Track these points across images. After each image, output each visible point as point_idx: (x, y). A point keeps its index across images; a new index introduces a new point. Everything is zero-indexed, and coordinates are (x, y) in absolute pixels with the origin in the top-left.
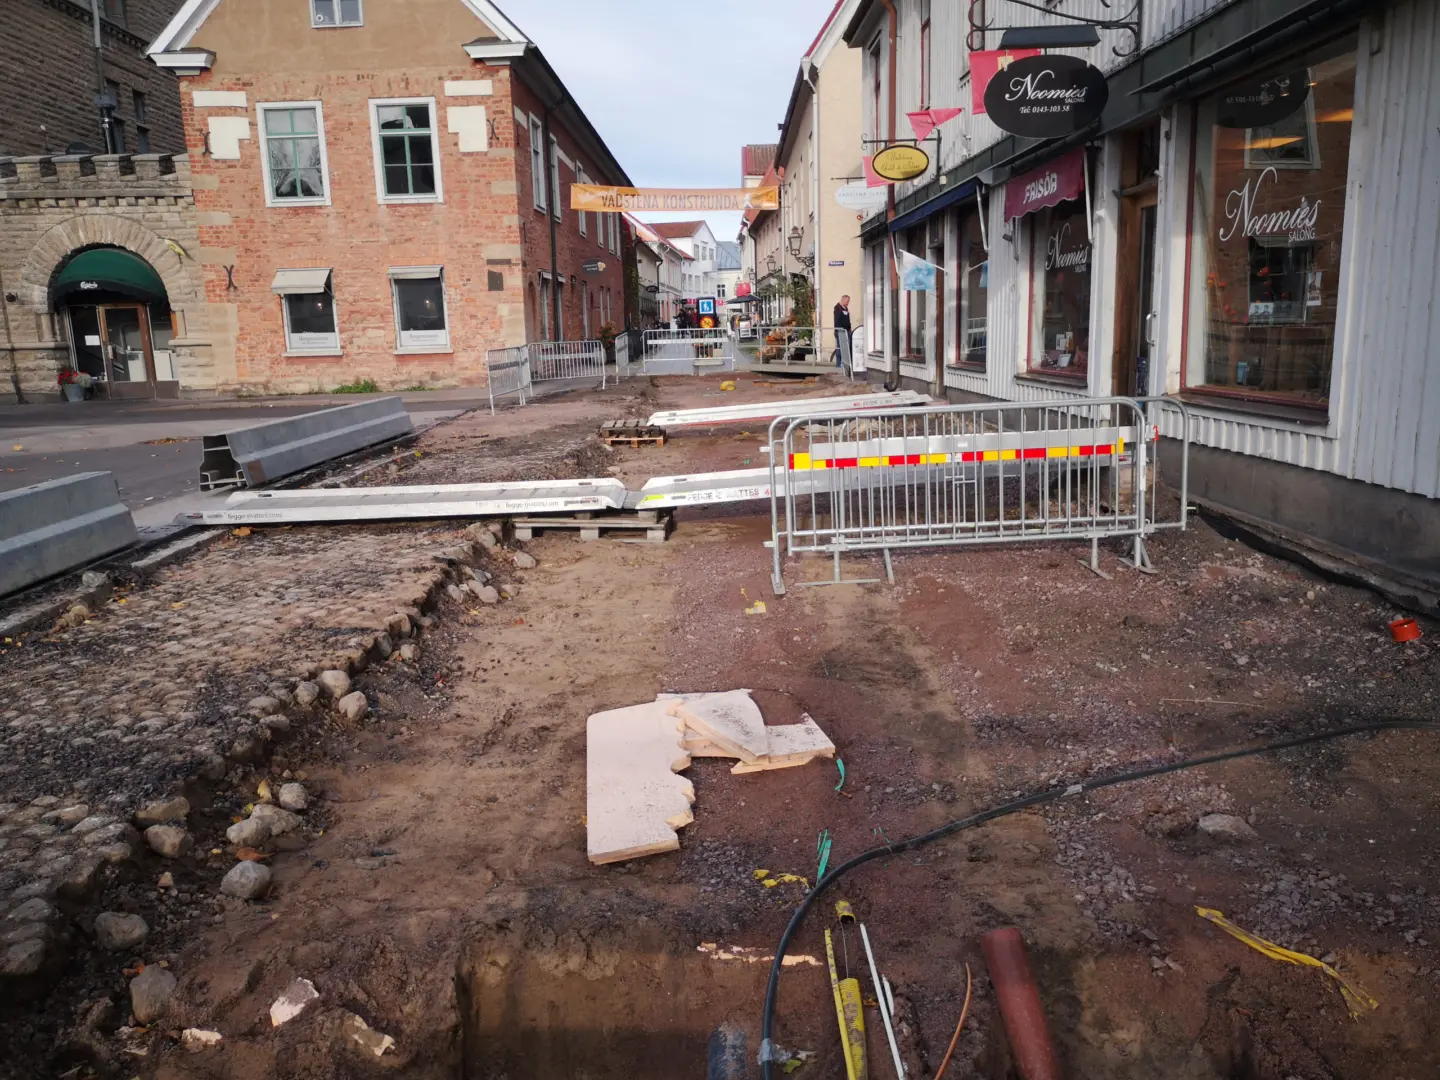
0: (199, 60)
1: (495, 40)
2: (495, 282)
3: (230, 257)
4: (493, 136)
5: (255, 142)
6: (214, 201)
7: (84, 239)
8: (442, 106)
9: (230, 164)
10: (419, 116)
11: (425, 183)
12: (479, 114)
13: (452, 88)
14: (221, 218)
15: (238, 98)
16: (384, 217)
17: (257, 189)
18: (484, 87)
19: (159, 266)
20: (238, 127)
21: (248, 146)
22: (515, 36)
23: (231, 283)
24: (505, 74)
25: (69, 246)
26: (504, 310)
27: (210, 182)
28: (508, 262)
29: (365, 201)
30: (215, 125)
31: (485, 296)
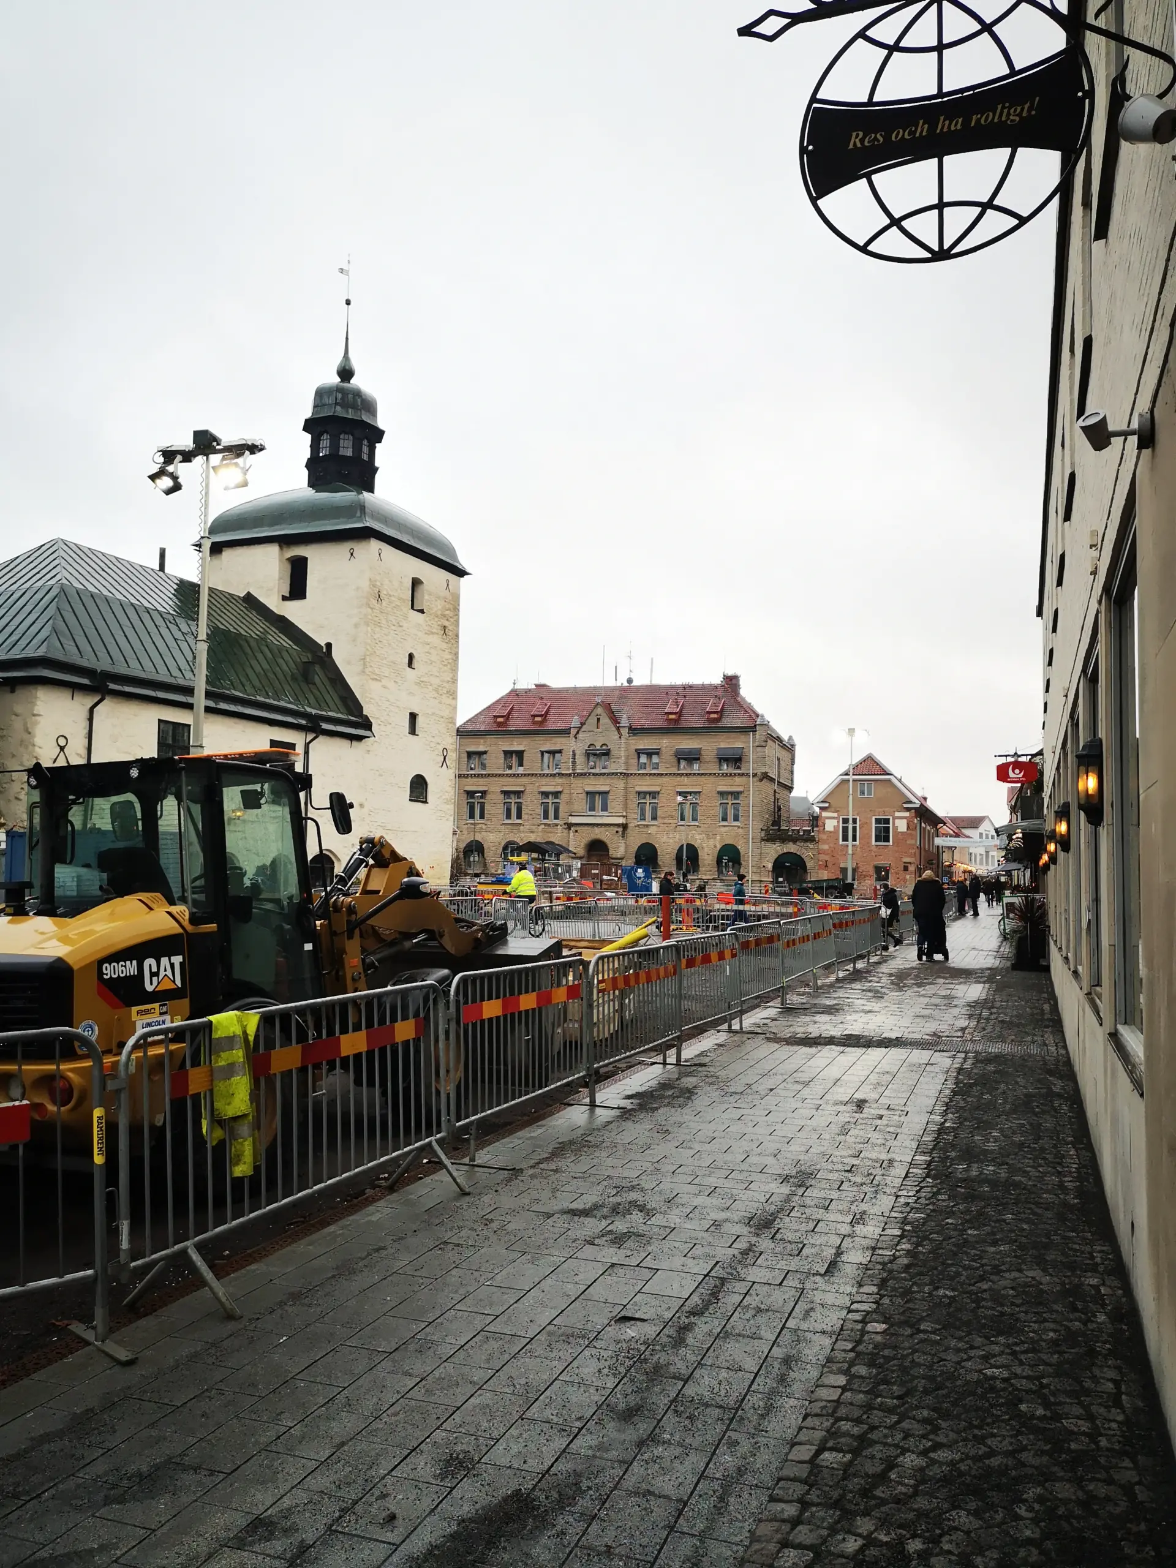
0: (826, 805)
1: (911, 802)
2: (906, 869)
3: (827, 858)
4: (908, 828)
5: (838, 826)
6: (825, 842)
7: (785, 851)
8: (894, 819)
9: (830, 832)
10: (887, 821)
11: (887, 839)
12: (905, 821)
13: (897, 814)
14: (826, 847)
15: (835, 815)
16: (874, 849)
17: (837, 839)
18: (907, 814)
19: (806, 860)
20: (835, 822)
21: (836, 828)
22: (917, 801)
23: (826, 866)
24: (913, 811)
25: (781, 852)
26: (908, 877)
27: (824, 837)
28: (910, 863)
29: (869, 843)
30: (827, 822)
31: (902, 873)
